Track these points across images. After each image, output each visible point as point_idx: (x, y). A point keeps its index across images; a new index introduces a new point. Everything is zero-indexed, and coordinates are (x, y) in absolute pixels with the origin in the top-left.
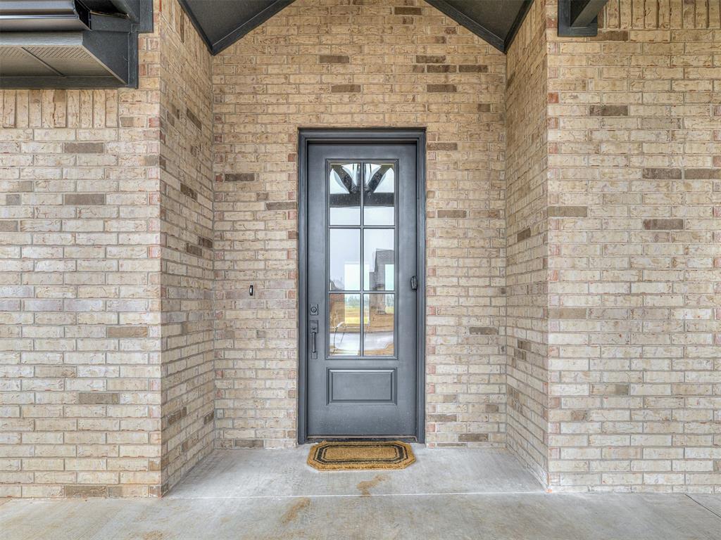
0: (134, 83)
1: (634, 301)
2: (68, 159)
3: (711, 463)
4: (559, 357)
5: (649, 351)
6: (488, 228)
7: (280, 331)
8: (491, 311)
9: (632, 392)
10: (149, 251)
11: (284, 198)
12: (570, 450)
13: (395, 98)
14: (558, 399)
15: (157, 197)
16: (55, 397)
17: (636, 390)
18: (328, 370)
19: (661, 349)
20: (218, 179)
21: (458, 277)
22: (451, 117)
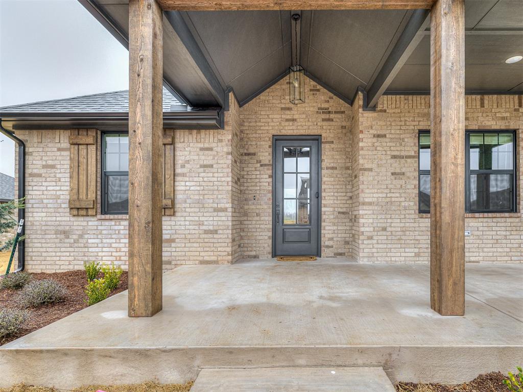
0: (223, 128)
1: (388, 200)
2: (201, 153)
3: (414, 254)
4: (363, 218)
5: (393, 216)
6: (345, 174)
7: (265, 213)
8: (347, 206)
9: (387, 230)
10: (228, 183)
11: (267, 162)
12: (367, 249)
13: (310, 124)
14: (363, 232)
15: (230, 165)
16: (197, 232)
17: (389, 229)
18: (283, 229)
19: (397, 216)
20: (242, 155)
21: (334, 193)
22: (331, 131)
